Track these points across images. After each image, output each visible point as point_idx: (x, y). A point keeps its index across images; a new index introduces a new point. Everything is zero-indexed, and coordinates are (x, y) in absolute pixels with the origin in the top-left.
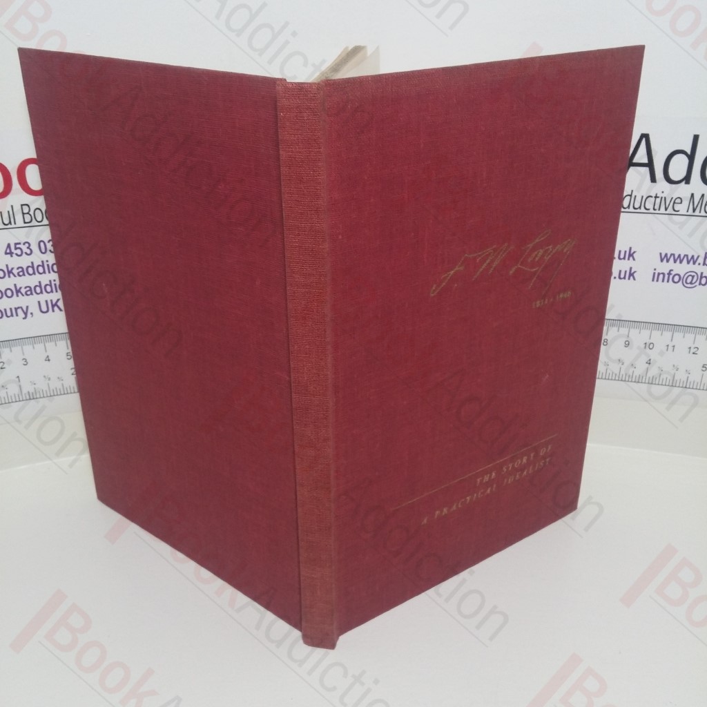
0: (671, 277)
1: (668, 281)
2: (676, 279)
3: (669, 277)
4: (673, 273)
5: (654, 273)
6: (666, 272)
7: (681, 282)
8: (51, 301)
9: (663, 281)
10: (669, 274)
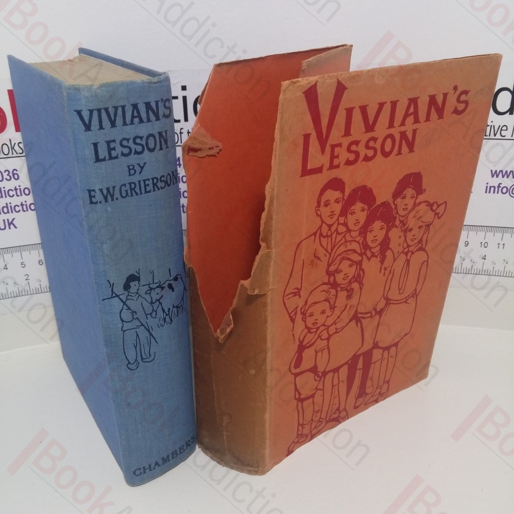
0: (500, 189)
1: (498, 193)
2: (504, 191)
3: (499, 189)
4: (502, 186)
5: (487, 187)
6: (496, 186)
7: (508, 192)
8: (8, 220)
9: (494, 193)
10: (499, 187)
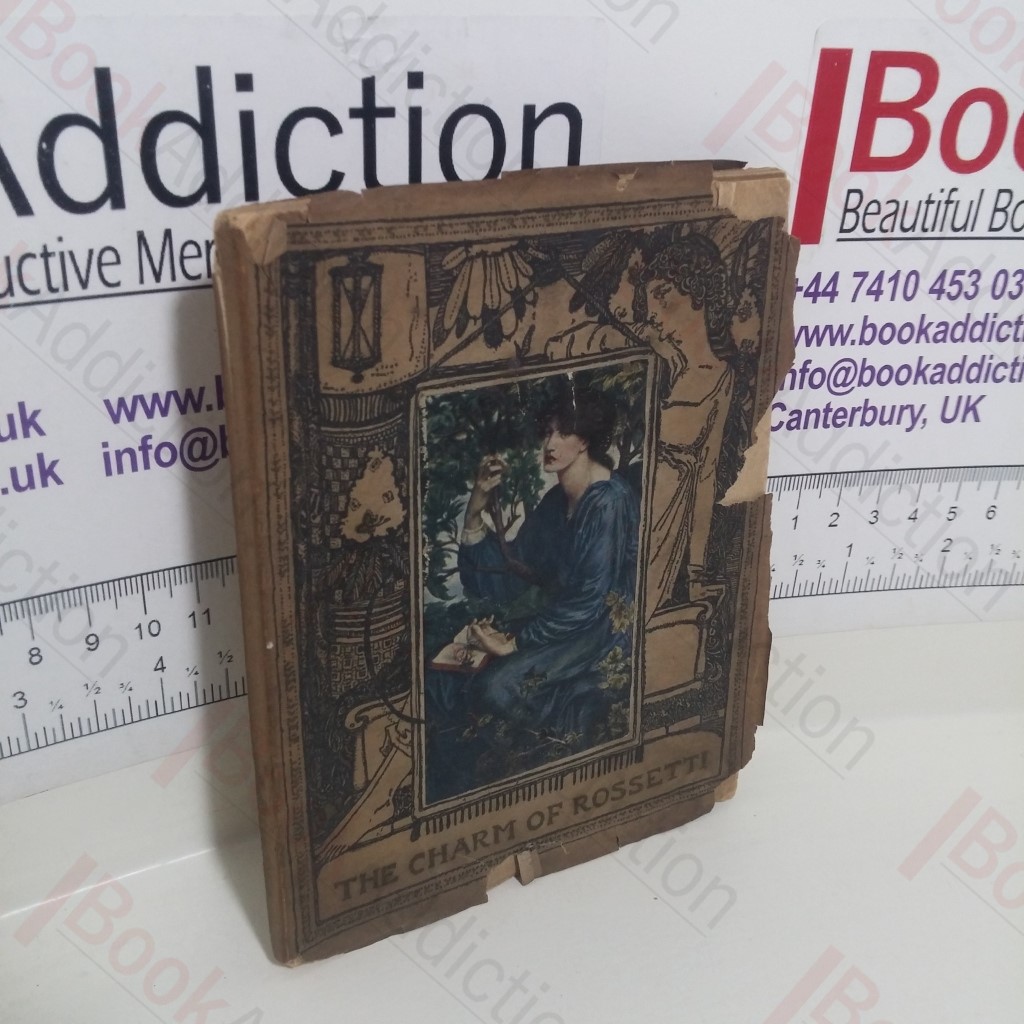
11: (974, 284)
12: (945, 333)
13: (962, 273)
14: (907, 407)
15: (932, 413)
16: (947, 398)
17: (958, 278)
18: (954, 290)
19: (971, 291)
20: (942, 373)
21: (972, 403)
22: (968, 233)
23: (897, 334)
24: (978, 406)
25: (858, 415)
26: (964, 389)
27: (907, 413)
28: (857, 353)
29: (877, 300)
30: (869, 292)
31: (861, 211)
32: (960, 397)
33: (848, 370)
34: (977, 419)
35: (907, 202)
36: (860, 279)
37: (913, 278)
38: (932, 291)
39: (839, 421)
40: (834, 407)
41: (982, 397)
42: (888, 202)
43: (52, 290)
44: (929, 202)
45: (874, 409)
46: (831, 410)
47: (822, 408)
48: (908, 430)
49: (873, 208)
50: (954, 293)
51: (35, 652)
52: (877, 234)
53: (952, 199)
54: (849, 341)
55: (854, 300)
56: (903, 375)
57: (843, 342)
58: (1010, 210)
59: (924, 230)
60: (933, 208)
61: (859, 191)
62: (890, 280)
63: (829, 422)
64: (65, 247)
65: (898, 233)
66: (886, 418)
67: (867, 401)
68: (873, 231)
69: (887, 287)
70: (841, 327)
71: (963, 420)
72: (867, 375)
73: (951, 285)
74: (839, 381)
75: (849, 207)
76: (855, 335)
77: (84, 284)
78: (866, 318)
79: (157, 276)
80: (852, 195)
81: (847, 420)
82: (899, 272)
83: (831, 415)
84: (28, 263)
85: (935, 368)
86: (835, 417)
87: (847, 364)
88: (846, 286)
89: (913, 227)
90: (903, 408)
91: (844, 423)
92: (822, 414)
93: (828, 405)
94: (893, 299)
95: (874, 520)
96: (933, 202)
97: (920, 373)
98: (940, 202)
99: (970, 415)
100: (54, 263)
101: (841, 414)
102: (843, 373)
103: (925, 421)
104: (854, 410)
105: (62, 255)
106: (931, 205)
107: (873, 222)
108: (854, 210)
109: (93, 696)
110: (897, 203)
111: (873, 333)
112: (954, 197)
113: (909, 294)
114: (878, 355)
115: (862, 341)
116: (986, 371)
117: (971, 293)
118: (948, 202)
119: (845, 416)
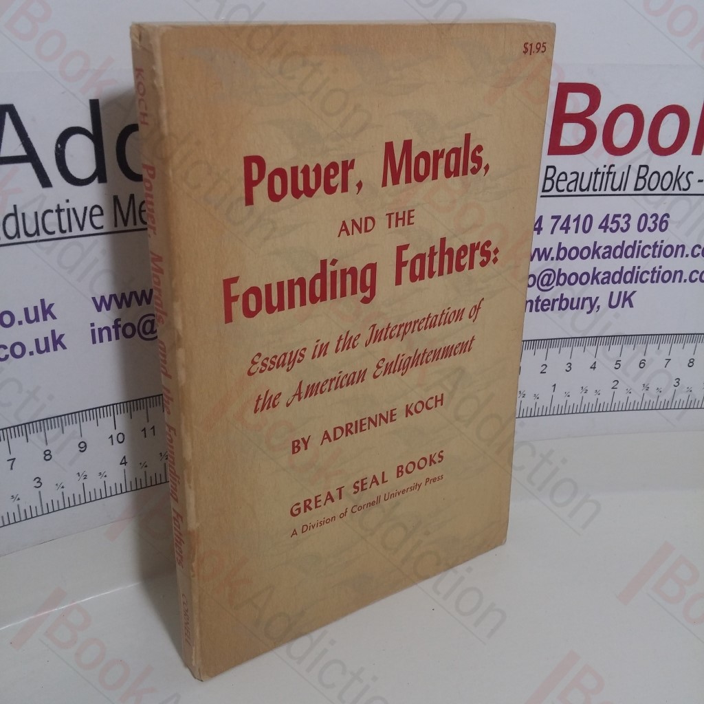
11: (627, 222)
12: (610, 252)
13: (619, 216)
14: (587, 298)
15: (603, 302)
16: (612, 293)
17: (616, 219)
18: (614, 226)
19: (625, 227)
20: (609, 278)
21: (628, 295)
22: (622, 192)
23: (579, 253)
24: (632, 298)
25: (557, 304)
26: (622, 287)
27: (587, 302)
28: (555, 265)
29: (566, 232)
30: (562, 228)
31: (555, 179)
32: (620, 293)
33: (550, 276)
34: (631, 306)
35: (583, 173)
36: (555, 220)
37: (589, 219)
38: (600, 227)
39: (545, 307)
40: (542, 299)
41: (634, 292)
42: (572, 173)
43: (62, 231)
44: (597, 173)
45: (567, 299)
46: (540, 301)
47: (534, 299)
48: (588, 313)
49: (563, 177)
50: (614, 229)
51: (47, 453)
52: (566, 193)
53: (611, 171)
54: (550, 259)
55: (552, 233)
56: (584, 278)
57: (546, 259)
58: (647, 178)
59: (595, 190)
60: (599, 177)
61: (553, 167)
62: (574, 221)
63: (539, 307)
64: (70, 205)
65: (578, 192)
66: (574, 306)
67: (562, 295)
68: (563, 191)
69: (573, 225)
70: (545, 249)
71: (623, 306)
72: (562, 279)
73: (612, 223)
74: (545, 282)
75: (548, 176)
76: (554, 254)
77: (81, 228)
78: (560, 244)
79: (125, 222)
80: (549, 169)
81: (550, 307)
82: (579, 215)
83: (540, 303)
84: (48, 215)
85: (604, 274)
86: (543, 305)
87: (549, 272)
88: (547, 224)
89: (588, 189)
90: (584, 299)
91: (548, 309)
92: (535, 303)
93: (538, 297)
94: (576, 232)
95: (568, 369)
96: (600, 173)
97: (595, 277)
98: (604, 173)
99: (627, 303)
100: (64, 215)
101: (546, 303)
102: (547, 278)
103: (598, 307)
104: (554, 301)
105: (68, 210)
106: (598, 175)
107: (562, 185)
108: (551, 179)
109: (82, 481)
110: (577, 174)
111: (565, 253)
112: (612, 170)
113: (587, 229)
114: (568, 266)
115: (558, 258)
116: (636, 276)
117: (625, 229)
118: (609, 173)
119: (549, 304)
